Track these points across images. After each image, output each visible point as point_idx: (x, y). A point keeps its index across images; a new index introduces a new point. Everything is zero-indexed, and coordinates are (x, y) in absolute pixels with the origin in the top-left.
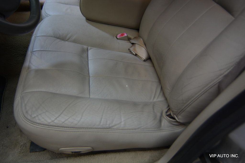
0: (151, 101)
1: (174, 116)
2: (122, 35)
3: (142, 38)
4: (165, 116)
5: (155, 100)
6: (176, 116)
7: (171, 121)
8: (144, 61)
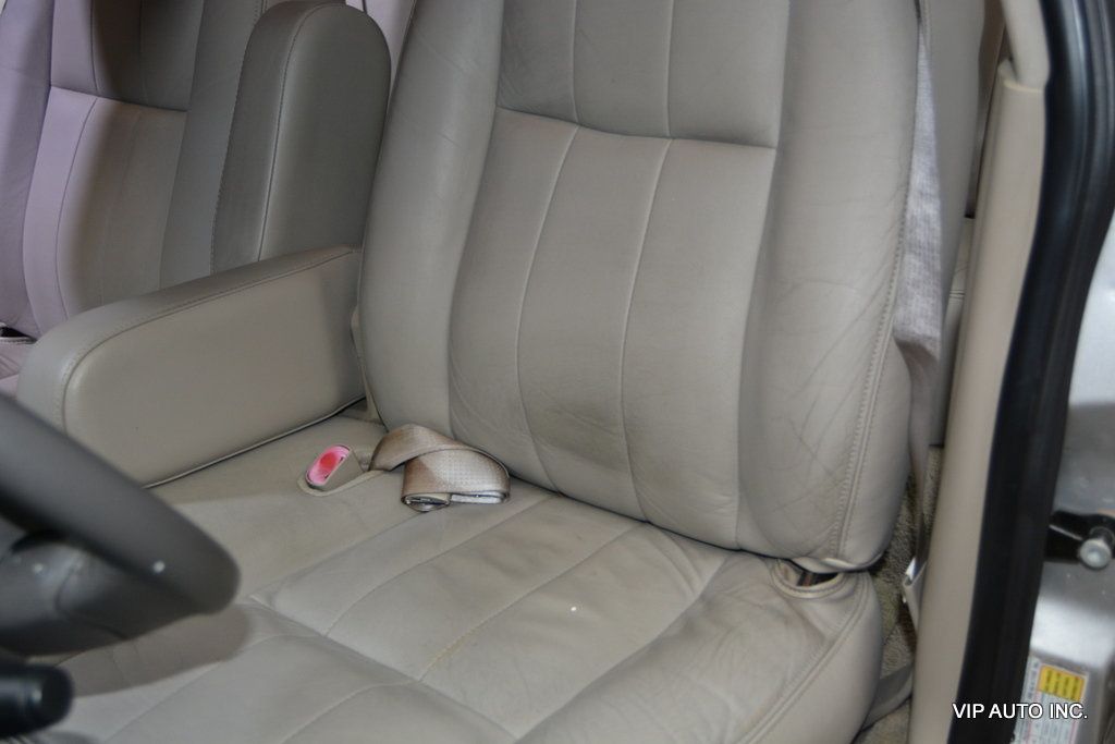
0: (692, 598)
1: (827, 565)
2: (328, 461)
3: (417, 424)
4: (799, 591)
5: (700, 587)
6: (836, 556)
7: (828, 589)
8: (505, 496)
